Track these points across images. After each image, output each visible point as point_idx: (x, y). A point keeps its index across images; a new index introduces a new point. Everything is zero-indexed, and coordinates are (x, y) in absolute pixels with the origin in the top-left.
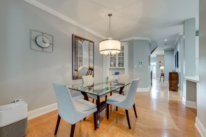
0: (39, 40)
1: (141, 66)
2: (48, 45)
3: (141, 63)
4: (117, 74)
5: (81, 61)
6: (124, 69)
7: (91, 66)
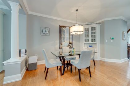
0: (44, 31)
1: (112, 41)
2: (47, 32)
3: (113, 38)
4: (90, 46)
5: (64, 39)
6: (96, 43)
7: (71, 42)
